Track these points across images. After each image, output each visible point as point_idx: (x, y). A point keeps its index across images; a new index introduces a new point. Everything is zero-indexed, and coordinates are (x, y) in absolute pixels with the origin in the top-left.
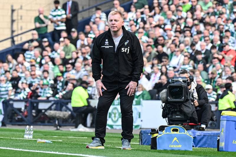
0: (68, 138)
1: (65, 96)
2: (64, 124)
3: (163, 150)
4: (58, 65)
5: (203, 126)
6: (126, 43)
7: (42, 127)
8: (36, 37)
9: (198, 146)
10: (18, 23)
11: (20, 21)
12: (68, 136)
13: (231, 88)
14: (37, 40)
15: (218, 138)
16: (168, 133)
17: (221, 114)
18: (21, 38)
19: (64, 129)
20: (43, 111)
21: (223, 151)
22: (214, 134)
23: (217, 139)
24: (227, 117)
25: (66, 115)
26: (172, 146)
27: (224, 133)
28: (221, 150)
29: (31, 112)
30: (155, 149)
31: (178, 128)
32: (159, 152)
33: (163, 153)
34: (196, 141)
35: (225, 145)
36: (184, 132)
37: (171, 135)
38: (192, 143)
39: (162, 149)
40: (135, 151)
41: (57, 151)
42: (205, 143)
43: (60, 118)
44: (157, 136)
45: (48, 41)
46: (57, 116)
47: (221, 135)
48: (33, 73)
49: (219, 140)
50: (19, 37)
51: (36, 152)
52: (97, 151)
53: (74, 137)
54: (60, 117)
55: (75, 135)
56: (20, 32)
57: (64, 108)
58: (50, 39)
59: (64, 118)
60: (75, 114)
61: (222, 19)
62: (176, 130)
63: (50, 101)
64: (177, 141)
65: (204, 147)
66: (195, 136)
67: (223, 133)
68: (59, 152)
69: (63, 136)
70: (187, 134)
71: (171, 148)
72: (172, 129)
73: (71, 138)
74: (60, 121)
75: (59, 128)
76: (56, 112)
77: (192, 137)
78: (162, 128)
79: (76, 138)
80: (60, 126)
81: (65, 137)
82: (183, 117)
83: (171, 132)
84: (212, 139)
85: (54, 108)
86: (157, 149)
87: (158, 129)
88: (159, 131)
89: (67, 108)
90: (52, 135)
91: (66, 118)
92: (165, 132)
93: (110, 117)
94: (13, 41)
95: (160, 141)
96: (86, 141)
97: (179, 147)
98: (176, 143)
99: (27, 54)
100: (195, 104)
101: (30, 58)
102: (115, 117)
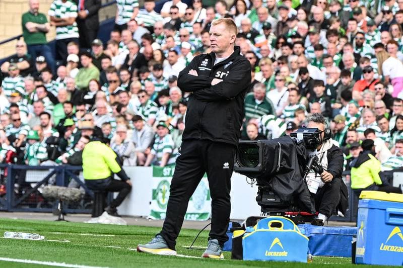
0: (80, 236)
1: (73, 160)
2: (72, 211)
3: (254, 261)
4: (63, 104)
7: (31, 214)
8: (24, 51)
9: (315, 254)
12: (80, 232)
13: (373, 148)
14: (25, 58)
15: (354, 240)
16: (263, 230)
17: (360, 197)
19: (74, 219)
20: (33, 186)
21: (363, 264)
22: (346, 231)
23: (352, 242)
24: (370, 202)
25: (76, 193)
26: (270, 254)
27: (364, 231)
28: (358, 262)
29: (13, 187)
30: (240, 259)
31: (282, 221)
32: (247, 265)
33: (254, 265)
35: (366, 252)
36: (293, 229)
37: (269, 233)
38: (307, 249)
39: (251, 260)
40: (204, 262)
41: (62, 262)
42: (329, 248)
43: (64, 200)
44: (243, 236)
46: (60, 195)
47: (359, 235)
48: (15, 117)
49: (355, 243)
51: (24, 263)
52: (136, 262)
53: (92, 235)
54: (66, 197)
59: (73, 199)
60: (92, 193)
61: (358, 23)
62: (278, 225)
63: (46, 168)
64: (280, 244)
65: (328, 254)
66: (312, 235)
67: (362, 231)
68: (66, 263)
69: (72, 232)
70: (297, 232)
71: (268, 257)
72: (270, 224)
73: (85, 237)
74: (65, 204)
75: (63, 218)
76: (57, 187)
77: (306, 237)
78: (252, 221)
79: (94, 237)
80: (64, 214)
81: (74, 234)
82: (278, 200)
83: (268, 228)
84: (342, 240)
85: (53, 181)
86: (244, 259)
87: (245, 222)
88: (247, 226)
89: (78, 180)
90: (51, 231)
91: (75, 198)
92: (258, 229)
93: (154, 198)
95: (249, 244)
96: (113, 242)
97: (282, 255)
98: (277, 248)
99: (6, 82)
100: (323, 177)
101: (12, 89)
102: (164, 197)
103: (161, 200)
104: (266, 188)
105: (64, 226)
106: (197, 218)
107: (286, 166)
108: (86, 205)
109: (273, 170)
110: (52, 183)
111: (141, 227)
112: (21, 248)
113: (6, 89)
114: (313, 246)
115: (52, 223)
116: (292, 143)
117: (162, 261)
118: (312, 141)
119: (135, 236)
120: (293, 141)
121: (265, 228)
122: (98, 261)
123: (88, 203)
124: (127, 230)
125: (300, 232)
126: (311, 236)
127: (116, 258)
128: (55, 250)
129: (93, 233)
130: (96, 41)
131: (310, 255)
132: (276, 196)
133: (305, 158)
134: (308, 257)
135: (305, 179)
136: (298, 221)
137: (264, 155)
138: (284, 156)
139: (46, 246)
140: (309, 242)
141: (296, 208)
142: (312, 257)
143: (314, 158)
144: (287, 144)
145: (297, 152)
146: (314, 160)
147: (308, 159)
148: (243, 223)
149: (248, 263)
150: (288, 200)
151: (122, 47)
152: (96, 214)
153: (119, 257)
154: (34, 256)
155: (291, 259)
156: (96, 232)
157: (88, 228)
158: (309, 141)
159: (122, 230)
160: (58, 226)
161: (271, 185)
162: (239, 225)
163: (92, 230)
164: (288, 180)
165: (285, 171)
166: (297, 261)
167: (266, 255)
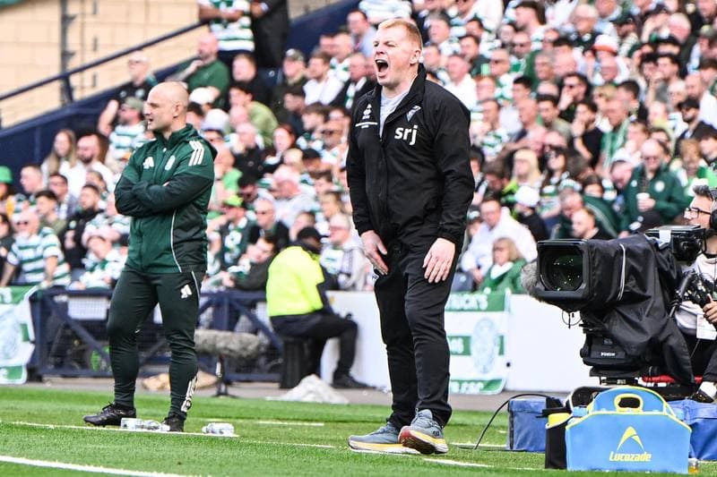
0: (259, 425)
2: (243, 377)
6: (410, 114)
9: (706, 456)
10: (83, 25)
11: (89, 19)
12: (259, 419)
16: (604, 412)
18: (94, 78)
25: (250, 344)
26: (619, 457)
30: (561, 468)
31: (639, 395)
34: (699, 439)
36: (661, 410)
37: (616, 418)
38: (687, 447)
39: (583, 470)
43: (227, 356)
44: (566, 423)
46: (220, 349)
50: (88, 74)
53: (280, 423)
54: (231, 351)
55: (281, 416)
56: (91, 58)
57: (243, 319)
59: (244, 354)
60: (280, 343)
62: (633, 403)
64: (637, 438)
66: (697, 420)
69: (242, 418)
70: (670, 416)
71: (615, 463)
72: (617, 400)
73: (268, 426)
74: (230, 364)
75: (226, 390)
76: (214, 333)
77: (685, 424)
78: (583, 396)
79: (284, 427)
80: (228, 383)
81: (246, 421)
82: (621, 355)
83: (614, 409)
85: (207, 320)
86: (569, 469)
87: (570, 398)
88: (574, 406)
89: (253, 318)
90: (203, 417)
91: (249, 353)
92: (594, 410)
94: (68, 90)
95: (579, 439)
96: (320, 437)
97: (641, 459)
98: (631, 447)
99: (118, 135)
100: (708, 314)
104: (597, 331)
105: (226, 406)
106: (481, 390)
107: (637, 290)
108: (269, 366)
109: (610, 297)
110: (206, 324)
111: (374, 407)
112: (145, 449)
113: (118, 147)
114: (700, 442)
115: (205, 402)
116: (649, 247)
117: (413, 471)
118: (688, 245)
119: (363, 425)
120: (650, 244)
121: (608, 409)
123: (273, 363)
124: (348, 413)
125: (675, 415)
126: (696, 424)
127: (327, 467)
128: (209, 454)
129: (283, 420)
130: (291, 52)
131: (694, 460)
132: (617, 347)
133: (675, 276)
134: (690, 464)
135: (673, 316)
136: (669, 395)
137: (592, 268)
138: (631, 271)
139: (193, 445)
140: (692, 434)
141: (655, 370)
142: (697, 464)
143: (690, 276)
144: (638, 247)
145: (658, 264)
146: (690, 281)
147: (681, 277)
148: (566, 400)
150: (639, 353)
151: (333, 67)
152: (288, 383)
153: (332, 466)
154: (170, 466)
155: (657, 467)
156: (287, 417)
157: (273, 410)
158: (682, 244)
159: (337, 413)
160: (216, 406)
161: (606, 325)
162: (558, 403)
163: (280, 413)
164: (639, 316)
165: (633, 299)
166: (669, 470)
167: (611, 459)
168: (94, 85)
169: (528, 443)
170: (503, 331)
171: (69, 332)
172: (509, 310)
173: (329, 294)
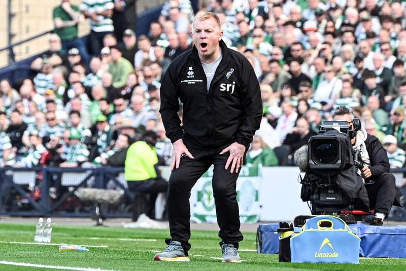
0: (119, 241)
1: (112, 161)
2: (111, 215)
4: (99, 101)
5: (380, 216)
6: (228, 75)
8: (58, 46)
9: (371, 254)
10: (21, 19)
11: (25, 15)
12: (120, 238)
14: (58, 53)
16: (312, 229)
18: (27, 48)
19: (112, 224)
20: (71, 189)
22: (401, 231)
25: (115, 196)
26: (320, 255)
29: (48, 192)
30: (287, 261)
31: (331, 220)
32: (294, 267)
33: (302, 268)
34: (366, 245)
36: (344, 229)
37: (318, 233)
38: (359, 249)
39: (300, 262)
40: (249, 265)
41: (97, 267)
42: (384, 249)
43: (103, 204)
44: (290, 237)
45: (80, 54)
46: (98, 199)
50: (24, 46)
51: (57, 269)
52: (176, 267)
53: (131, 240)
54: (104, 200)
56: (25, 37)
57: (111, 183)
58: (83, 49)
59: (112, 202)
60: (132, 195)
62: (326, 224)
63: (84, 171)
64: (330, 244)
65: (382, 256)
66: (365, 235)
69: (111, 237)
70: (349, 232)
71: (318, 258)
72: (318, 224)
73: (125, 242)
74: (104, 207)
75: (102, 223)
76: (95, 190)
77: (358, 237)
78: (300, 221)
79: (134, 242)
80: (103, 218)
81: (112, 239)
82: (339, 199)
83: (318, 228)
84: (397, 241)
86: (292, 262)
87: (293, 222)
88: (295, 226)
89: (117, 182)
90: (88, 237)
92: (306, 229)
93: (199, 200)
94: (12, 55)
95: (297, 245)
96: (153, 247)
97: (333, 256)
98: (327, 249)
99: (39, 80)
100: (364, 173)
101: (45, 87)
102: (209, 199)
103: (206, 202)
105: (102, 232)
106: (245, 221)
108: (127, 209)
110: (91, 185)
112: (54, 254)
113: (39, 87)
114: (367, 247)
121: (314, 229)
122: (136, 266)
123: (129, 207)
125: (351, 232)
126: (364, 237)
129: (133, 238)
132: (338, 195)
140: (361, 242)
148: (291, 223)
149: (296, 266)
155: (342, 261)
156: (136, 236)
157: (128, 233)
159: (163, 234)
160: (96, 231)
162: (287, 225)
163: (131, 234)
166: (348, 262)
167: (315, 256)
168: (27, 52)
169: (270, 249)
170: (257, 188)
171: (14, 191)
172: (261, 176)
173: (161, 168)
